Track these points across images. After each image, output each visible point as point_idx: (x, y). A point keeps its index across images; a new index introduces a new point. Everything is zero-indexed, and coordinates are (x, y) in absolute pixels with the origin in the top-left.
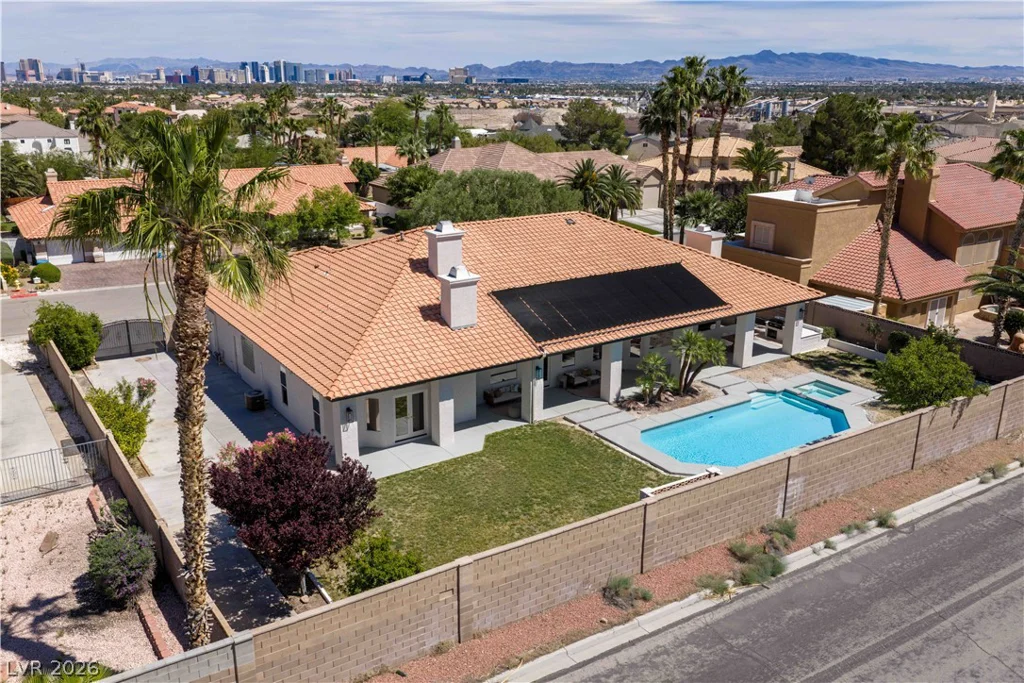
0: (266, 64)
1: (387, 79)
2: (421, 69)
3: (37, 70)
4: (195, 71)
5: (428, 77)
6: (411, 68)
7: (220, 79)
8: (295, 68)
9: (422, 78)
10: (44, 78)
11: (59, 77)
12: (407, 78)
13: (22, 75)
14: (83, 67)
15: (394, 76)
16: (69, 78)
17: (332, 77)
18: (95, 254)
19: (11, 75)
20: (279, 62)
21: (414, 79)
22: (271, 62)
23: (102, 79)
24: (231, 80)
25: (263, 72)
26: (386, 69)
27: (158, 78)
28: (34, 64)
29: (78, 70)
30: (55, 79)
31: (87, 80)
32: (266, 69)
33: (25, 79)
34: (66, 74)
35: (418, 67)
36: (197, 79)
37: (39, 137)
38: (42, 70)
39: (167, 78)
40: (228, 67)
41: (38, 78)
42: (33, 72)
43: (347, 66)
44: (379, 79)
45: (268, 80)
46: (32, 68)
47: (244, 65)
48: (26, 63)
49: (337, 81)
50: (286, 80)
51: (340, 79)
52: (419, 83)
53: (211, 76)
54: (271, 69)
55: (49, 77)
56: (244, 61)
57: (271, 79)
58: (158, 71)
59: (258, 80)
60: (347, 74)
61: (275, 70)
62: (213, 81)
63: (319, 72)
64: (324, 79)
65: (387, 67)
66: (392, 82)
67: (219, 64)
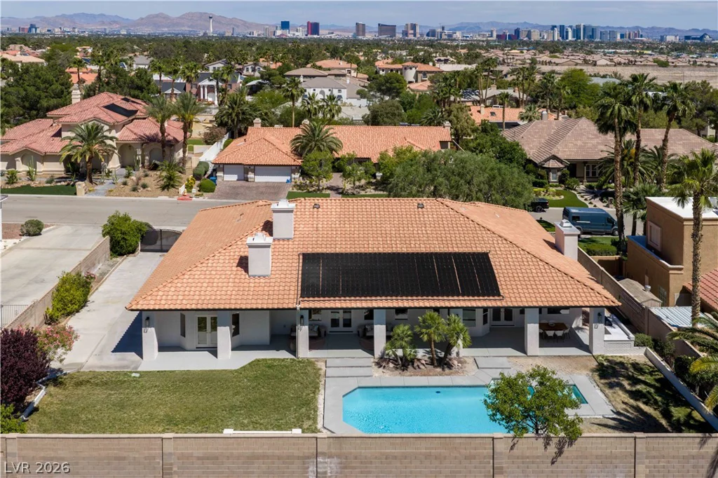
0: (571, 27)
1: (670, 38)
2: (704, 30)
3: (415, 31)
4: (517, 31)
5: (707, 37)
6: (693, 29)
7: (535, 37)
8: (593, 29)
9: (702, 38)
10: (418, 36)
11: (428, 35)
12: (687, 38)
13: (405, 33)
14: (443, 28)
15: (676, 36)
16: (434, 36)
17: (622, 36)
18: (249, 176)
19: (399, 33)
20: (580, 26)
21: (695, 39)
22: (574, 25)
23: (454, 36)
24: (543, 38)
25: (567, 32)
26: (670, 31)
27: (492, 36)
28: (414, 27)
29: (440, 30)
30: (425, 36)
31: (444, 37)
32: (570, 30)
33: (407, 36)
34: (432, 33)
35: (701, 29)
36: (518, 36)
37: (324, 88)
38: (418, 30)
39: (498, 36)
40: (542, 28)
41: (415, 35)
42: (412, 32)
43: (637, 28)
44: (662, 39)
45: (570, 38)
46: (412, 29)
47: (553, 27)
48: (409, 26)
49: (626, 39)
50: (584, 39)
51: (629, 37)
52: (699, 41)
53: (529, 35)
54: (574, 31)
55: (422, 35)
56: (554, 24)
57: (574, 37)
58: (492, 32)
59: (563, 38)
60: (636, 34)
61: (576, 32)
62: (530, 38)
63: (612, 33)
64: (615, 38)
65: (672, 29)
66: (674, 40)
67: (536, 27)
